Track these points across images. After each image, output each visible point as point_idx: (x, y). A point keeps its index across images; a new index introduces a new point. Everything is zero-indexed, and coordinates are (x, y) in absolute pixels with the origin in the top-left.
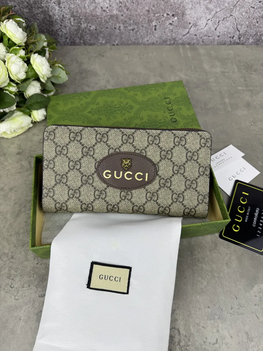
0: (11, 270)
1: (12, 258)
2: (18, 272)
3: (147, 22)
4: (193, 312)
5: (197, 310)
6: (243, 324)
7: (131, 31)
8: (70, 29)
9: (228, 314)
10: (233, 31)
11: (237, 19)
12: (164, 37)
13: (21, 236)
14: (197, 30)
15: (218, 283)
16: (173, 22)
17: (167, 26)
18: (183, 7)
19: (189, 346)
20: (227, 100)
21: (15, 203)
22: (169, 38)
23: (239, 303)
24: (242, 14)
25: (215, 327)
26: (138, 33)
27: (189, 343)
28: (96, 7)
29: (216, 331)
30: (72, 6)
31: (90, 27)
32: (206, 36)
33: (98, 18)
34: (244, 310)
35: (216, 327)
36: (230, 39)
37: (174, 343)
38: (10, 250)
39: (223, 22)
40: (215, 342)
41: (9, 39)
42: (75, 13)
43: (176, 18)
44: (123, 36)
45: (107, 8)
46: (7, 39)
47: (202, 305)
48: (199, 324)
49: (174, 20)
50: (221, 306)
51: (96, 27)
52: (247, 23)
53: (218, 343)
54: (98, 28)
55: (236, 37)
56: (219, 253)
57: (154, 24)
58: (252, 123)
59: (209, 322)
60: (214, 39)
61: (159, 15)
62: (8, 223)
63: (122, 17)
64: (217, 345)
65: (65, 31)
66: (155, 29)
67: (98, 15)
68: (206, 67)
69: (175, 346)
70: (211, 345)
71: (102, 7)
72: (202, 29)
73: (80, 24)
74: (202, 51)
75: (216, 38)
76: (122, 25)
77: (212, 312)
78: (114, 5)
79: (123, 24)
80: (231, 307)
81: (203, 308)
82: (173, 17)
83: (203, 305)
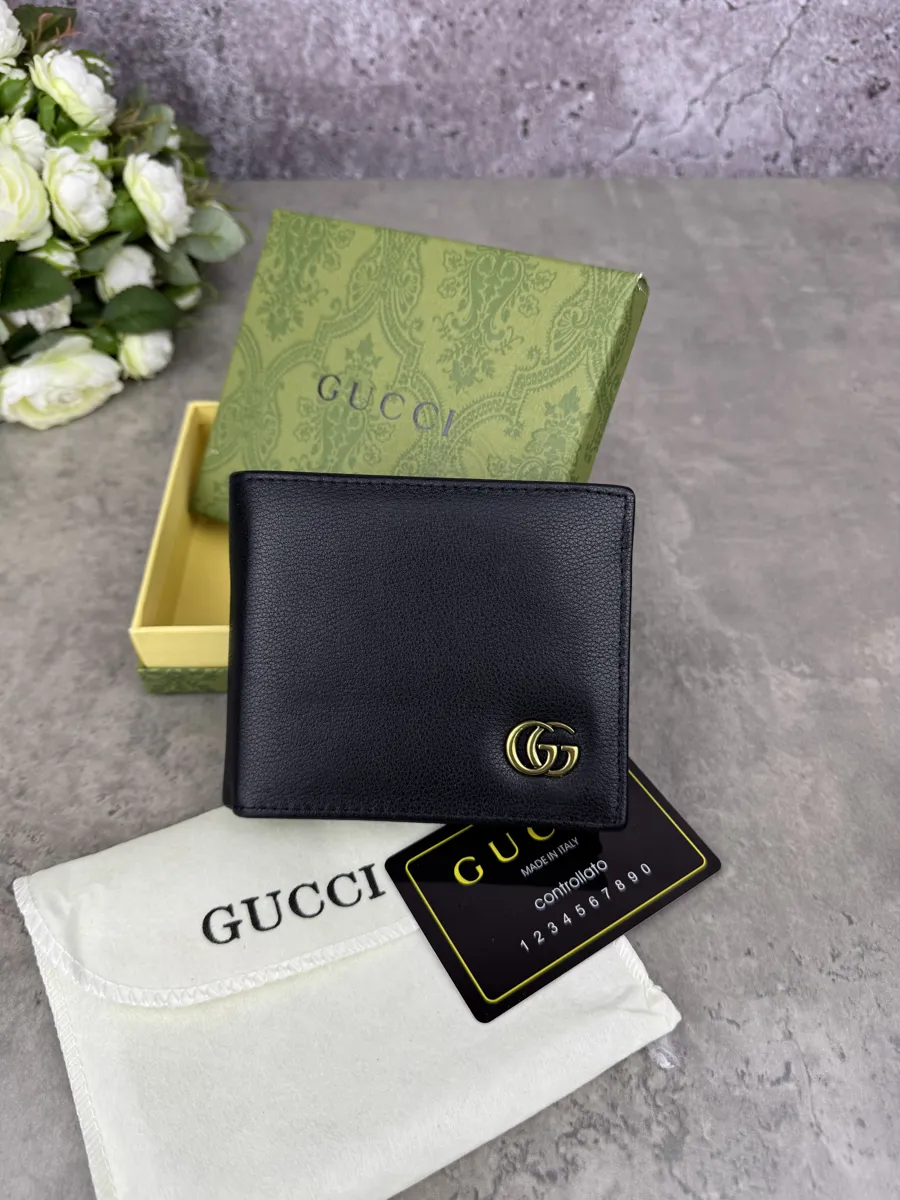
0: (14, 835)
1: (21, 793)
2: (41, 839)
3: (498, 108)
4: (694, 969)
5: (707, 962)
6: (884, 1010)
7: (448, 140)
8: (251, 131)
9: (824, 975)
10: (773, 138)
11: (784, 97)
12: (554, 158)
13: (59, 724)
14: (661, 133)
15: (776, 871)
16: (581, 108)
17: (562, 122)
18: (614, 57)
19: (682, 1089)
20: (768, 322)
21: (45, 622)
22: (569, 161)
23: (860, 936)
24: (799, 82)
25: (778, 1023)
26: (471, 146)
27: (683, 1080)
28: (336, 61)
29: (780, 1036)
30: (261, 57)
31: (317, 125)
32: (687, 153)
33: (341, 97)
34: (882, 960)
35: (781, 1020)
36: (764, 164)
37: (626, 1079)
38: (16, 769)
39: (742, 107)
40: (781, 1073)
41: (58, 109)
42: (268, 81)
43: (590, 96)
44: (422, 155)
45: (372, 62)
46: (51, 107)
47: (724, 947)
48: (717, 1014)
49: (583, 102)
50: (793, 949)
51: (335, 127)
52: (818, 110)
53: (791, 1076)
54: (341, 129)
55: (785, 158)
56: (775, 772)
57: (521, 113)
58: (858, 385)
59: (753, 1005)
60: (714, 166)
61: (535, 84)
62: (15, 681)
63: (419, 95)
64: (791, 1086)
65: (232, 139)
66: (525, 132)
67: (341, 88)
68: (695, 232)
69: (627, 1091)
70: (768, 1086)
71: (354, 62)
72: (676, 131)
73: (282, 117)
74: (677, 192)
75: (722, 161)
76: (418, 121)
77: (760, 968)
78: (393, 52)
79: (423, 115)
80: (834, 950)
81: (727, 957)
82: (580, 93)
83: (730, 946)
